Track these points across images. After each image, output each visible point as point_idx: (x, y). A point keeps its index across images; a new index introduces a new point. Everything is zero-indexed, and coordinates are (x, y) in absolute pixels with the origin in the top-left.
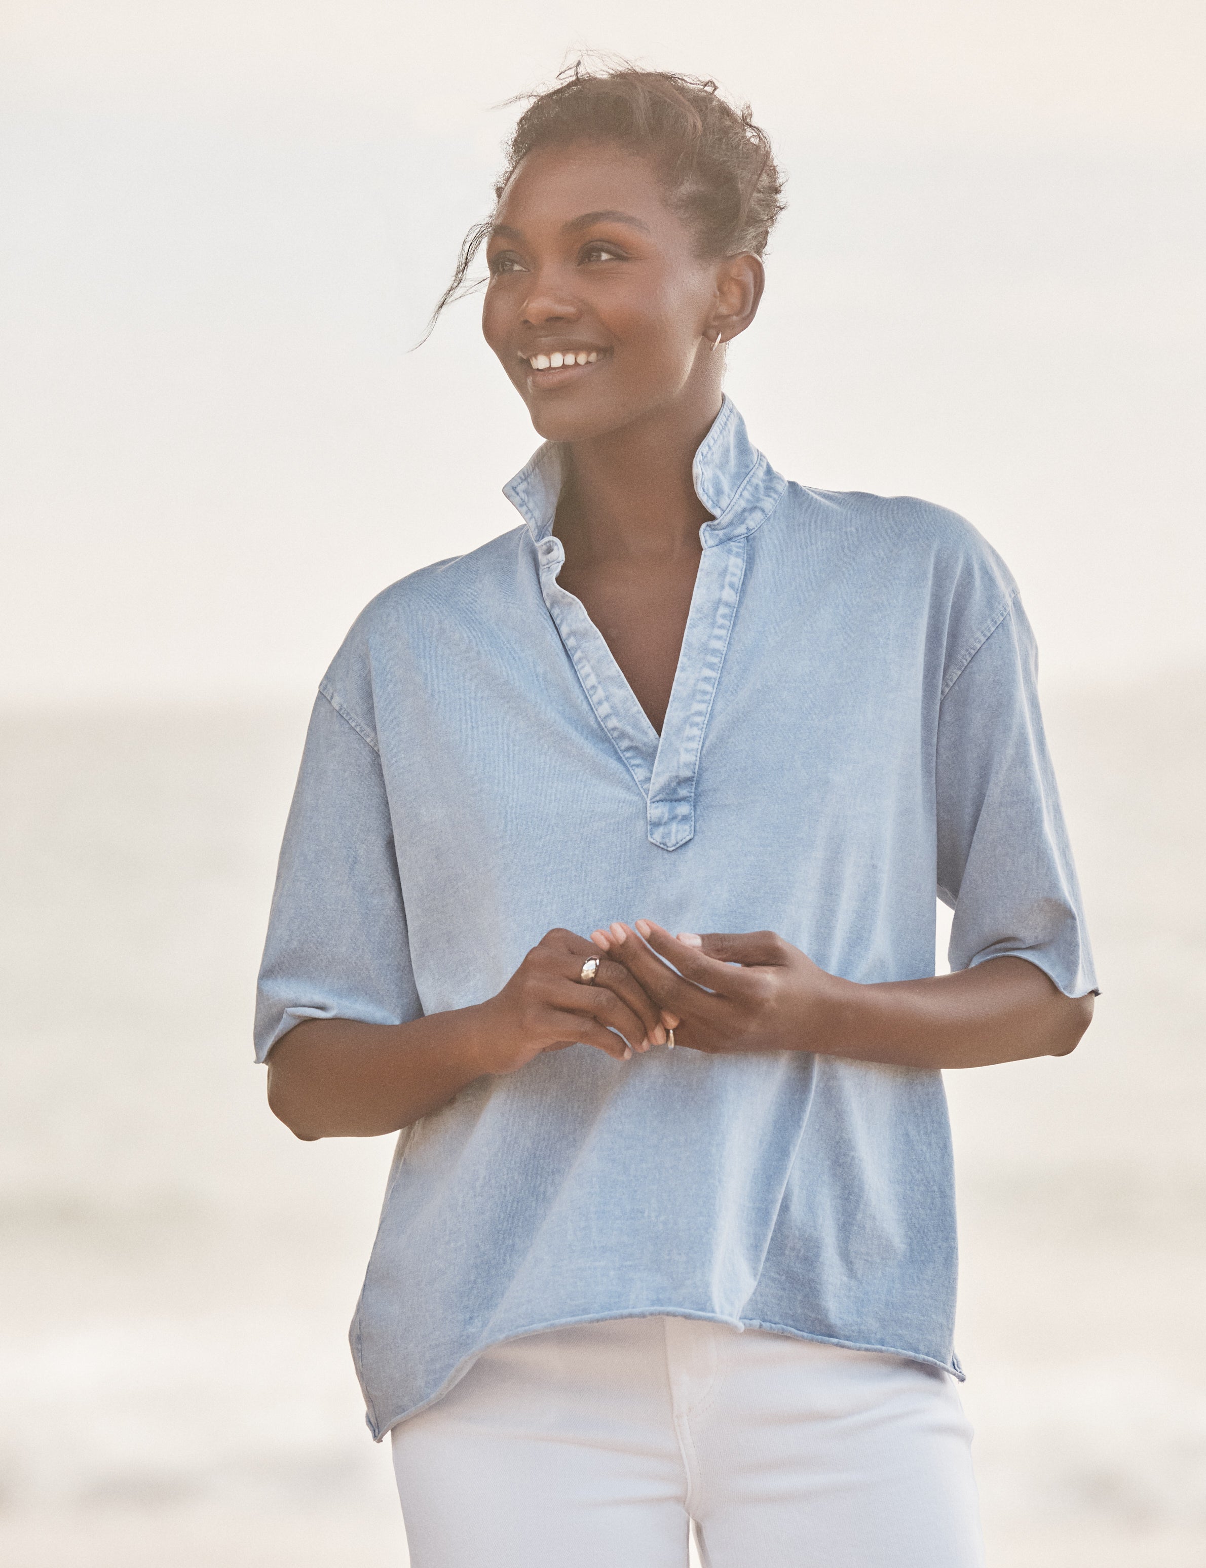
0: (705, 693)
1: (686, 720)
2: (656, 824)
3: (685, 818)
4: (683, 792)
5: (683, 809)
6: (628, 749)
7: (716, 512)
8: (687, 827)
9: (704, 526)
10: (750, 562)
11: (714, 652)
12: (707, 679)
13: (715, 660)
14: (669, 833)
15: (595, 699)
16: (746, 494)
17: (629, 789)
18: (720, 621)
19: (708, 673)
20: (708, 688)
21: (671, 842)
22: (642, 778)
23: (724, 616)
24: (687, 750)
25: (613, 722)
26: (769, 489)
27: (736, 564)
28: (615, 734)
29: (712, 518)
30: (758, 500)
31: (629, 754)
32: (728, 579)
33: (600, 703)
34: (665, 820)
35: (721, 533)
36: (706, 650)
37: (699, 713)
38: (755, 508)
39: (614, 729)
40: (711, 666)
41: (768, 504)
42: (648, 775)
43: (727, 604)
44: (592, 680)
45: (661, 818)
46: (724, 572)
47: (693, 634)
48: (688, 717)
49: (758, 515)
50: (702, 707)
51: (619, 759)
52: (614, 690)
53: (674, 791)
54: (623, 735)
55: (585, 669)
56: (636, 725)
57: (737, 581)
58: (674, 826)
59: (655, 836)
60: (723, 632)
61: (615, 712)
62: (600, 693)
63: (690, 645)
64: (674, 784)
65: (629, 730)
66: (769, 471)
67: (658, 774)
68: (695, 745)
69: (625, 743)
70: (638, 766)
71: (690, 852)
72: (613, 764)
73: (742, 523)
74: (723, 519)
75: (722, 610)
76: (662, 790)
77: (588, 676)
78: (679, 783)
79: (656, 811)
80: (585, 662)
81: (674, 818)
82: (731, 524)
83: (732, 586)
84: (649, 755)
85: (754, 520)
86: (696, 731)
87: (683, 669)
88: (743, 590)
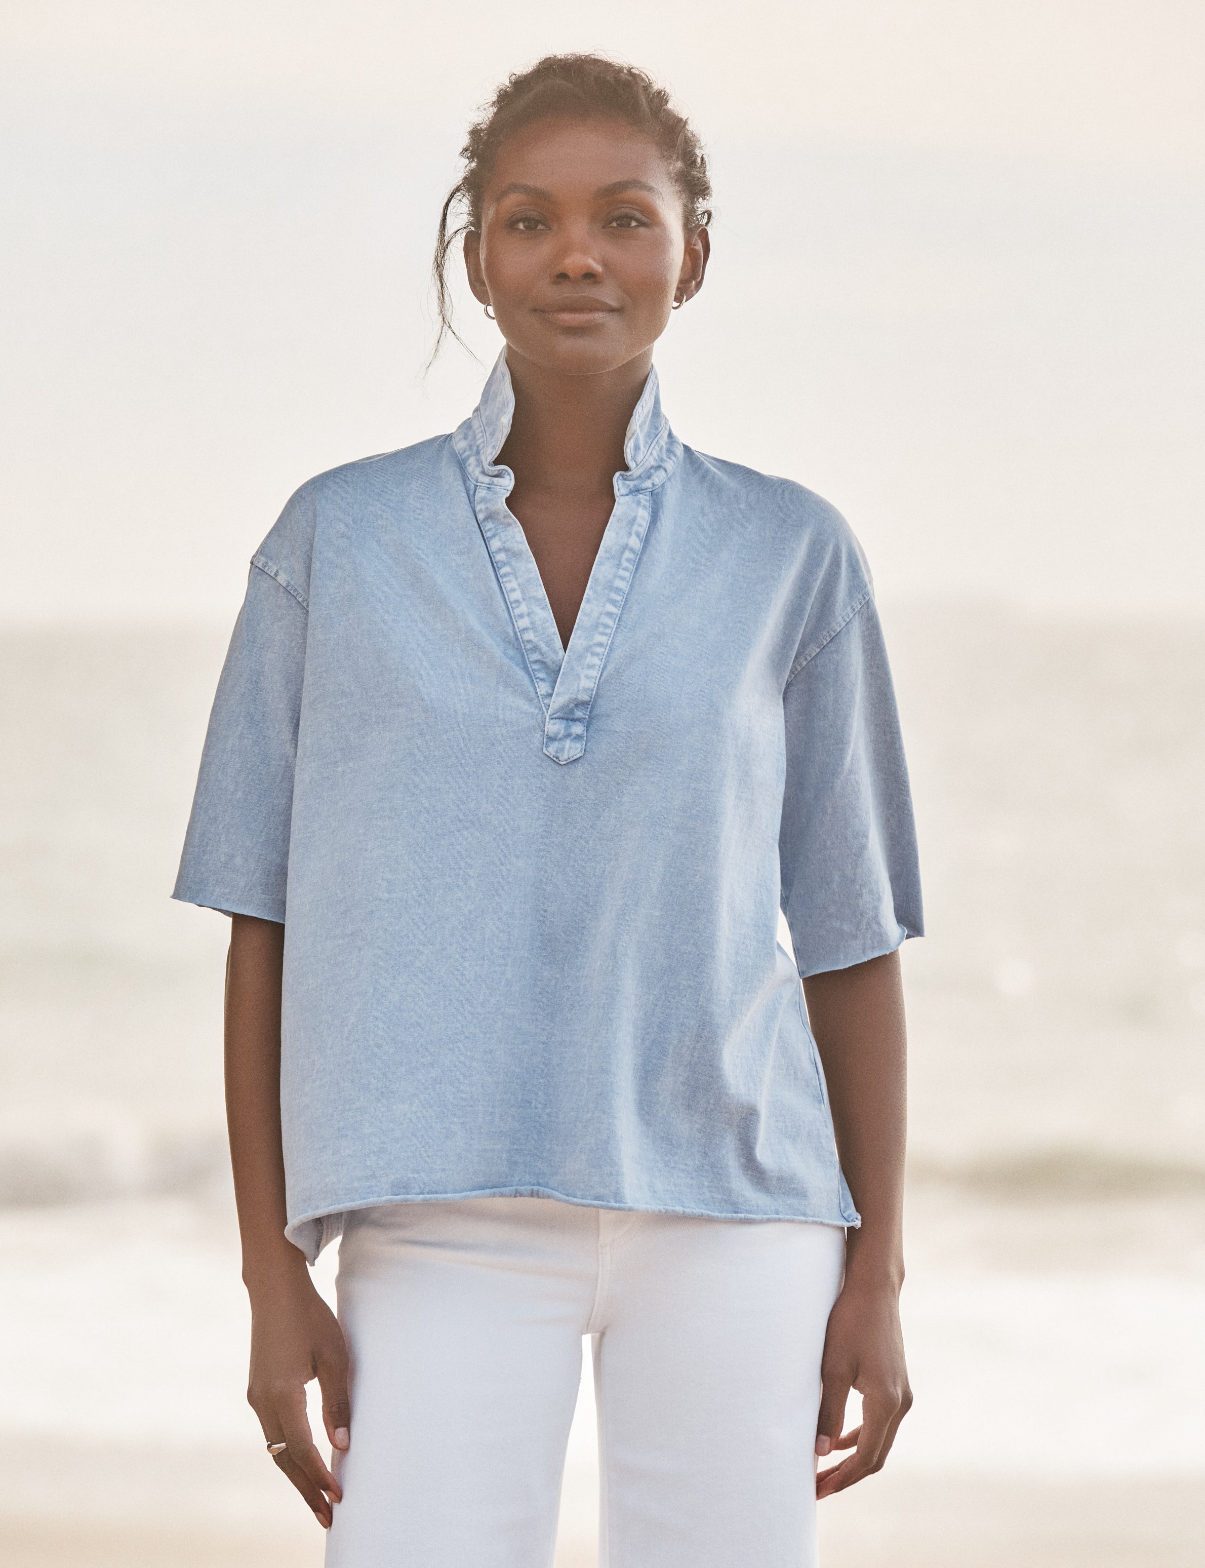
0: (606, 626)
1: (588, 649)
2: (552, 739)
3: (578, 737)
4: (579, 714)
5: (578, 729)
6: (536, 662)
7: (632, 464)
8: (579, 746)
9: (618, 474)
10: (655, 515)
11: (618, 590)
12: (609, 614)
13: (619, 598)
14: (563, 749)
15: (517, 611)
16: (655, 453)
17: (530, 700)
18: (625, 564)
19: (610, 608)
20: (610, 622)
21: (564, 757)
22: (544, 692)
23: (628, 560)
24: (587, 677)
25: (529, 636)
26: (670, 451)
27: (643, 515)
28: (529, 646)
29: (626, 468)
30: (662, 460)
31: (536, 667)
32: (635, 528)
33: (521, 616)
34: (560, 736)
35: (631, 484)
36: (610, 587)
37: (600, 645)
38: (659, 467)
39: (529, 641)
40: (613, 602)
41: (670, 465)
42: (550, 691)
43: (632, 550)
44: (517, 595)
45: (558, 733)
46: (632, 521)
47: (601, 570)
48: (590, 647)
49: (661, 473)
50: (603, 639)
51: (526, 669)
52: (537, 610)
53: (572, 711)
54: (536, 649)
55: (511, 584)
56: (549, 643)
57: (643, 531)
58: (568, 743)
59: (550, 749)
60: (626, 574)
61: (533, 627)
62: (523, 608)
63: (596, 580)
64: (572, 705)
65: (543, 646)
66: (670, 435)
67: (558, 694)
68: (594, 673)
69: (536, 656)
70: (542, 679)
71: (579, 770)
72: (521, 674)
73: (649, 478)
74: (635, 470)
75: (627, 554)
76: (562, 708)
77: (513, 590)
78: (577, 706)
79: (553, 727)
80: (512, 577)
81: (568, 736)
82: (640, 477)
83: (638, 535)
84: (554, 672)
85: (659, 478)
86: (596, 661)
87: (588, 601)
88: (646, 541)
